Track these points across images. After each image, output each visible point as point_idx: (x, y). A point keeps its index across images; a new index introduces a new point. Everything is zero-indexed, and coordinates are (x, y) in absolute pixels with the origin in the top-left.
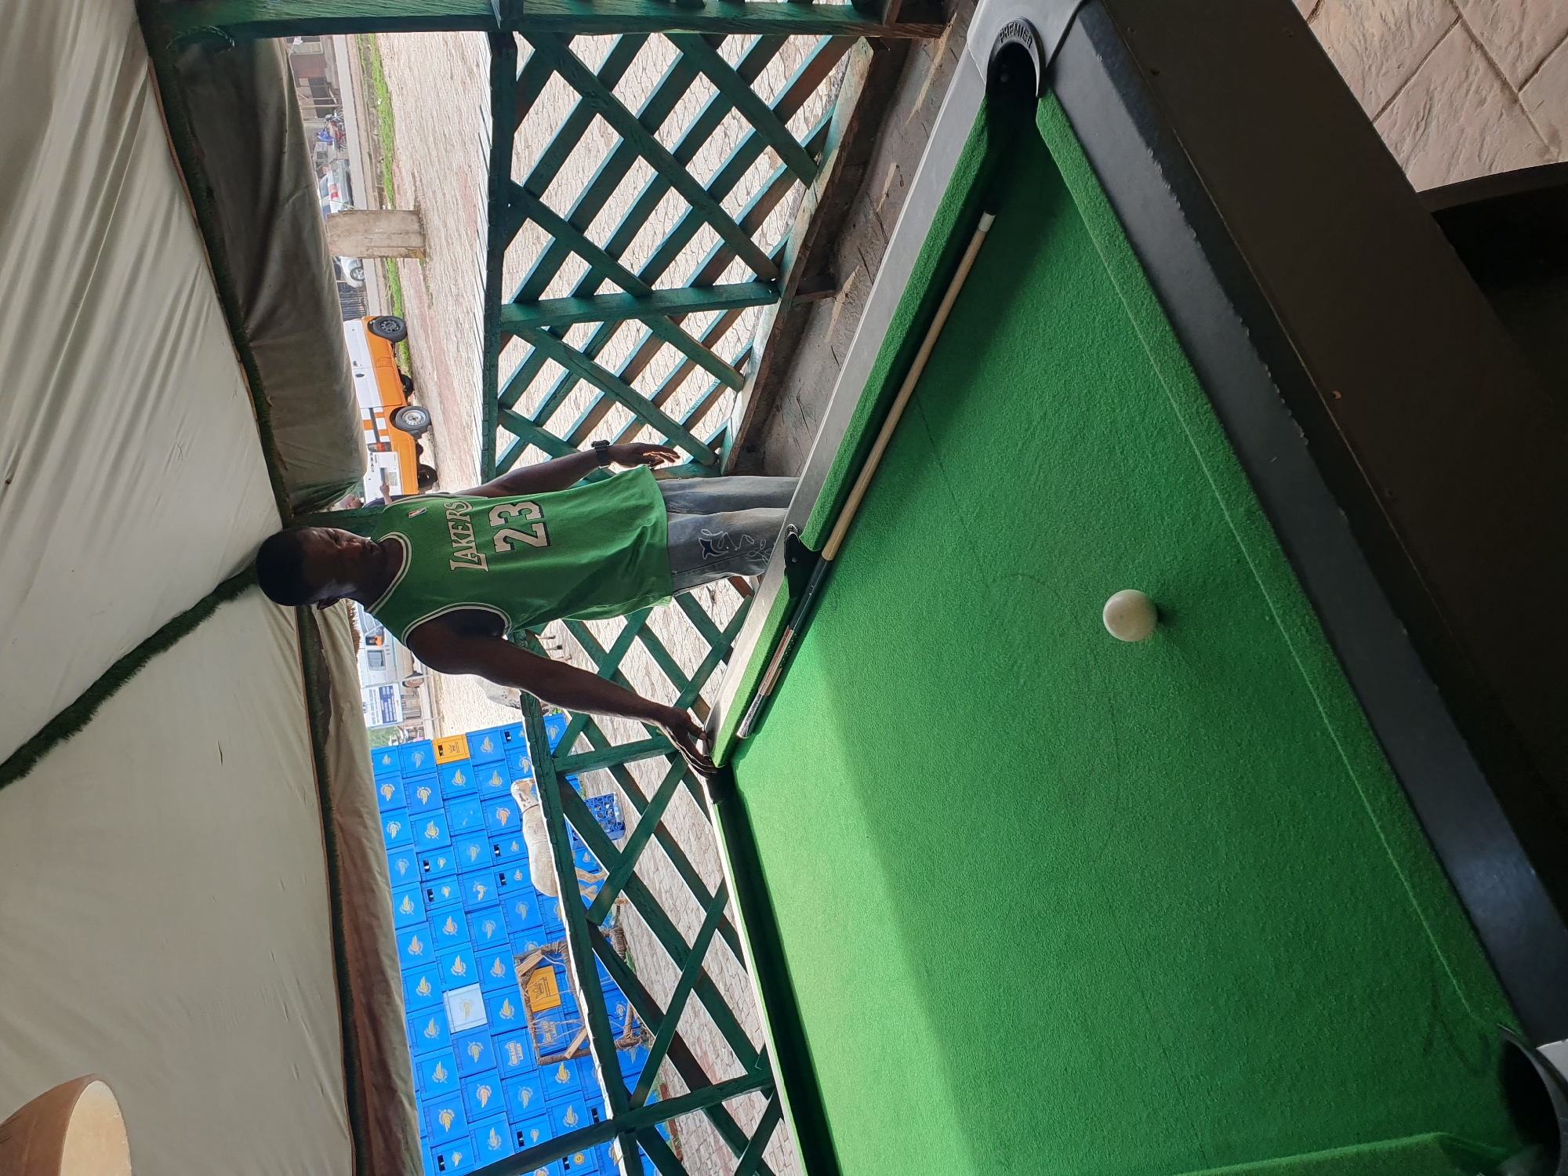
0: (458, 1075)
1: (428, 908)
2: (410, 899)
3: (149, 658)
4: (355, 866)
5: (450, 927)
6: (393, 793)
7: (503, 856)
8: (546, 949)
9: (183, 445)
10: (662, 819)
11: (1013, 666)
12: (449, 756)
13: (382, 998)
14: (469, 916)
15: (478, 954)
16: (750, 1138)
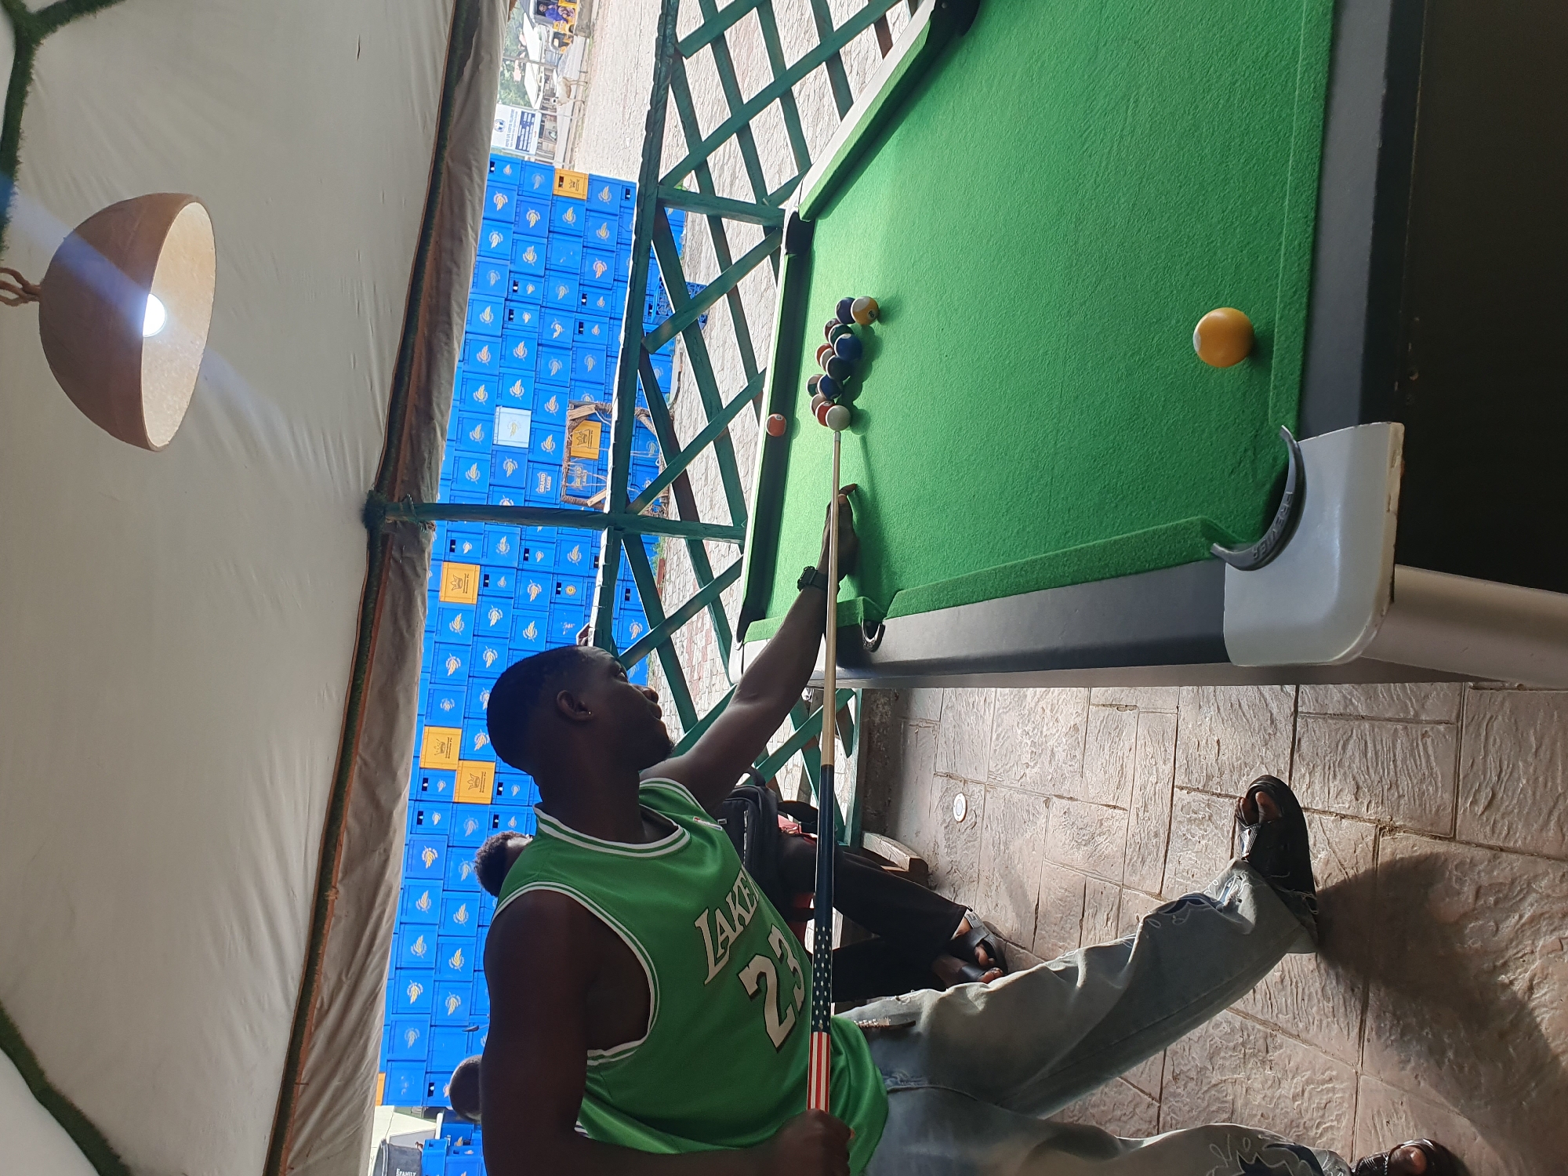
0: (489, 481)
1: (505, 326)
4: (452, 212)
7: (588, 306)
10: (739, 284)
12: (566, 191)
13: (443, 338)
14: (540, 348)
15: (538, 386)
16: (715, 577)
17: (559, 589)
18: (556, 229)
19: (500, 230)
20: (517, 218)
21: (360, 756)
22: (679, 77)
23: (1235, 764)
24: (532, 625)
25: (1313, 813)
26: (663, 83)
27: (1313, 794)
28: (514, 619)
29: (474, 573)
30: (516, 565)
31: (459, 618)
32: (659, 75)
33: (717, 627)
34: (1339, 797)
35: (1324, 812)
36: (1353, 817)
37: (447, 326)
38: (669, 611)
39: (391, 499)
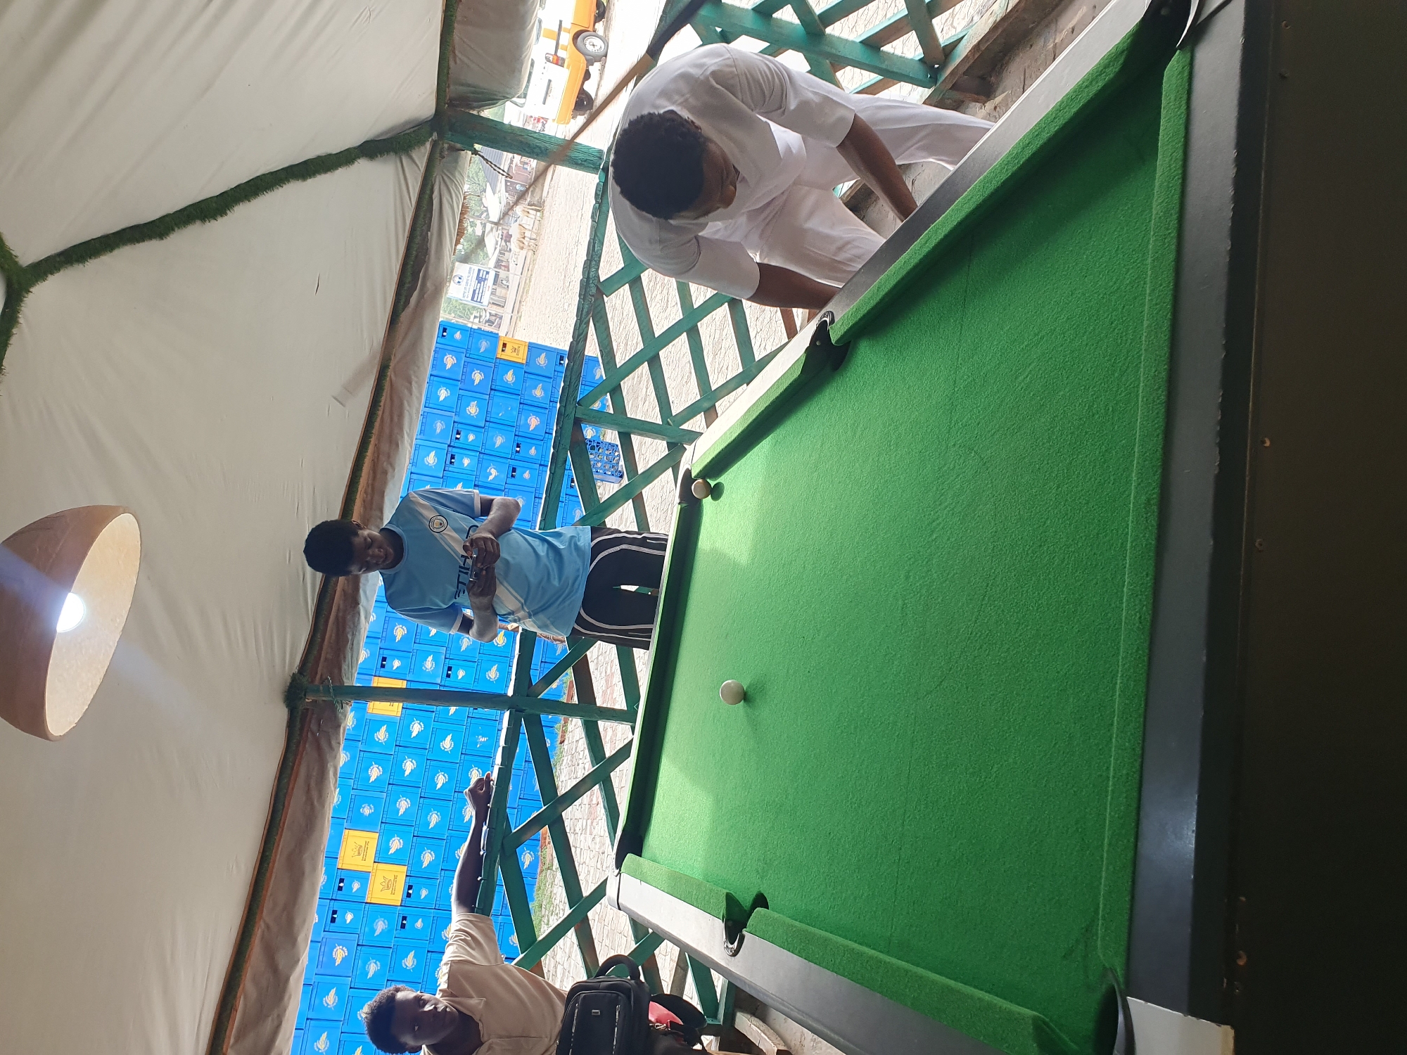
1: (447, 469)
2: (436, 455)
3: (289, 181)
6: (453, 366)
7: (521, 454)
9: (373, 10)
10: (643, 491)
12: (508, 355)
16: (608, 755)
18: (497, 388)
19: (447, 386)
20: (464, 376)
21: (264, 921)
22: (600, 311)
24: (449, 738)
26: (586, 318)
30: (439, 682)
31: (384, 728)
32: (582, 311)
33: (606, 805)
38: (562, 790)
39: (312, 681)
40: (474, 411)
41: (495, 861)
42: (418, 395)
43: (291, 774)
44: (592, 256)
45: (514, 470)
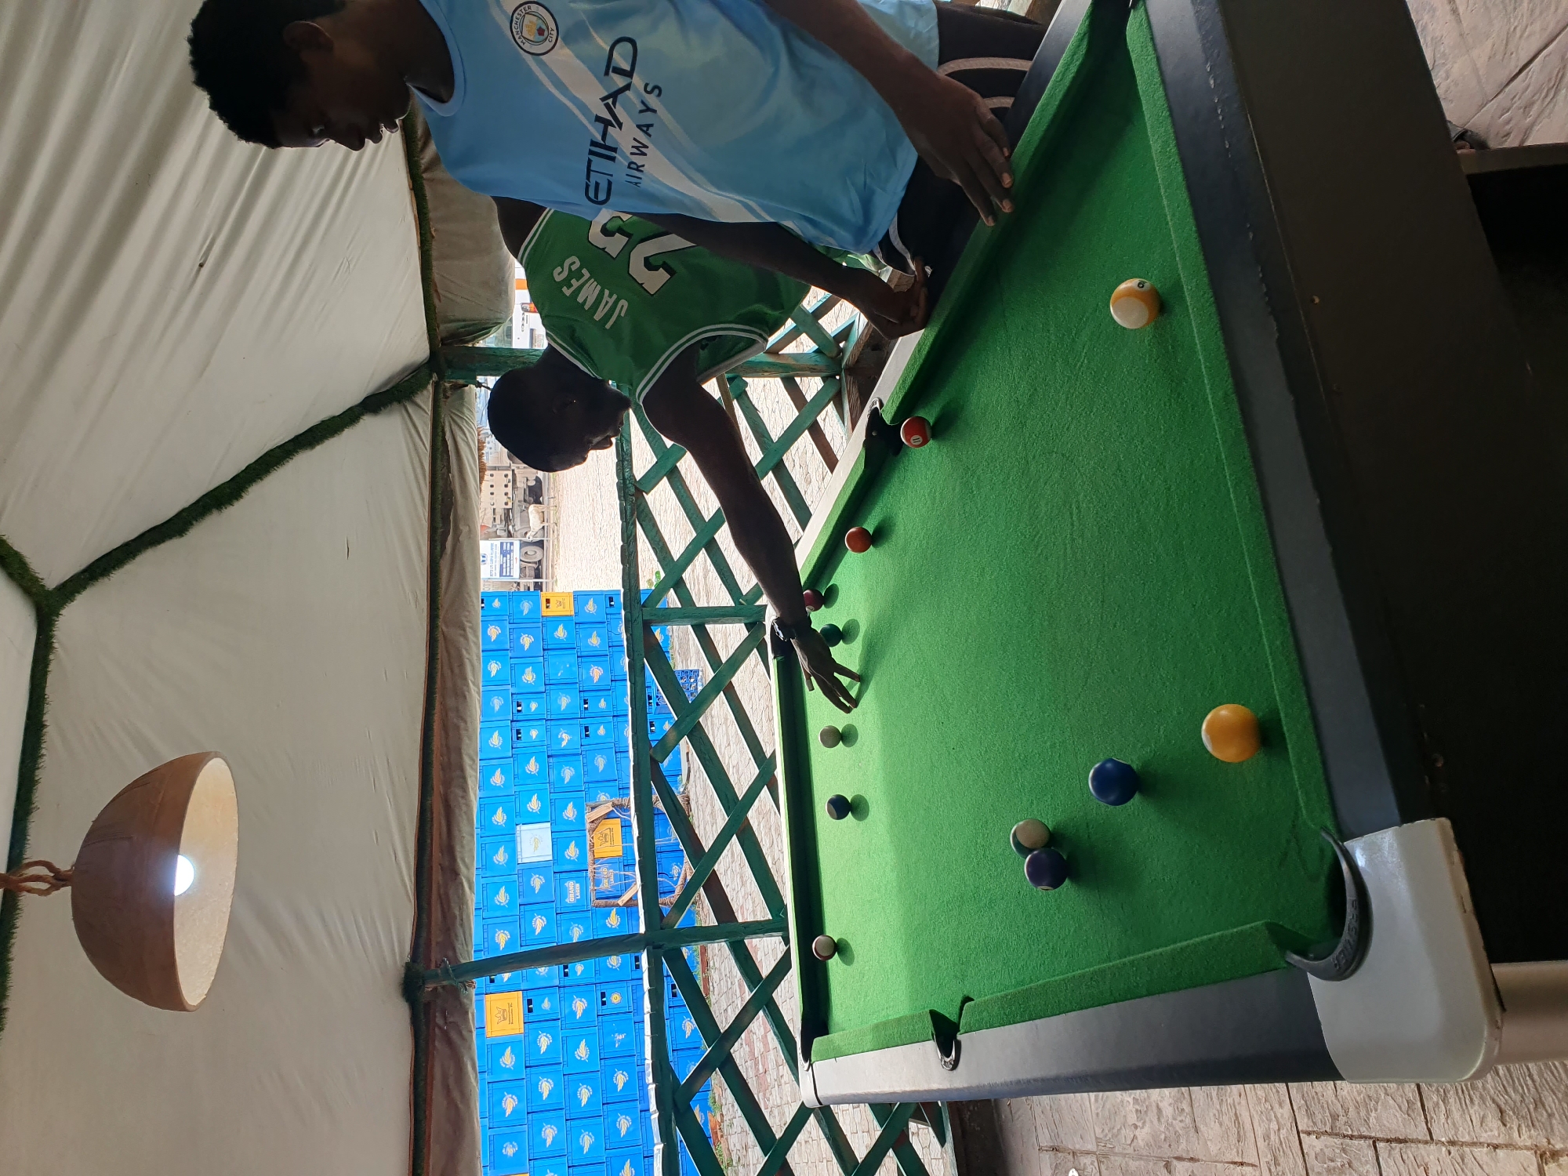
0: (519, 901)
1: (515, 746)
2: (500, 734)
3: (297, 452)
4: (452, 672)
5: (532, 767)
6: (498, 636)
7: (591, 710)
8: (616, 802)
9: (352, 260)
10: (734, 680)
11: (1035, 536)
12: (554, 610)
13: (459, 792)
14: (551, 760)
15: (554, 796)
16: (764, 975)
17: (604, 999)
18: (550, 647)
19: (497, 659)
20: (512, 644)
22: (643, 510)
23: (1358, 1099)
24: (583, 1043)
25: (1462, 1146)
26: (630, 519)
27: (1454, 1124)
28: (565, 1040)
29: (517, 1000)
30: (557, 983)
31: (508, 1051)
32: (626, 512)
34: (1484, 1124)
35: (1474, 1144)
36: (1507, 1146)
37: (461, 780)
38: (723, 1026)
39: (428, 967)
40: (531, 677)
41: (671, 1120)
42: (474, 639)
43: (426, 1076)
44: (623, 456)
45: (587, 729)
